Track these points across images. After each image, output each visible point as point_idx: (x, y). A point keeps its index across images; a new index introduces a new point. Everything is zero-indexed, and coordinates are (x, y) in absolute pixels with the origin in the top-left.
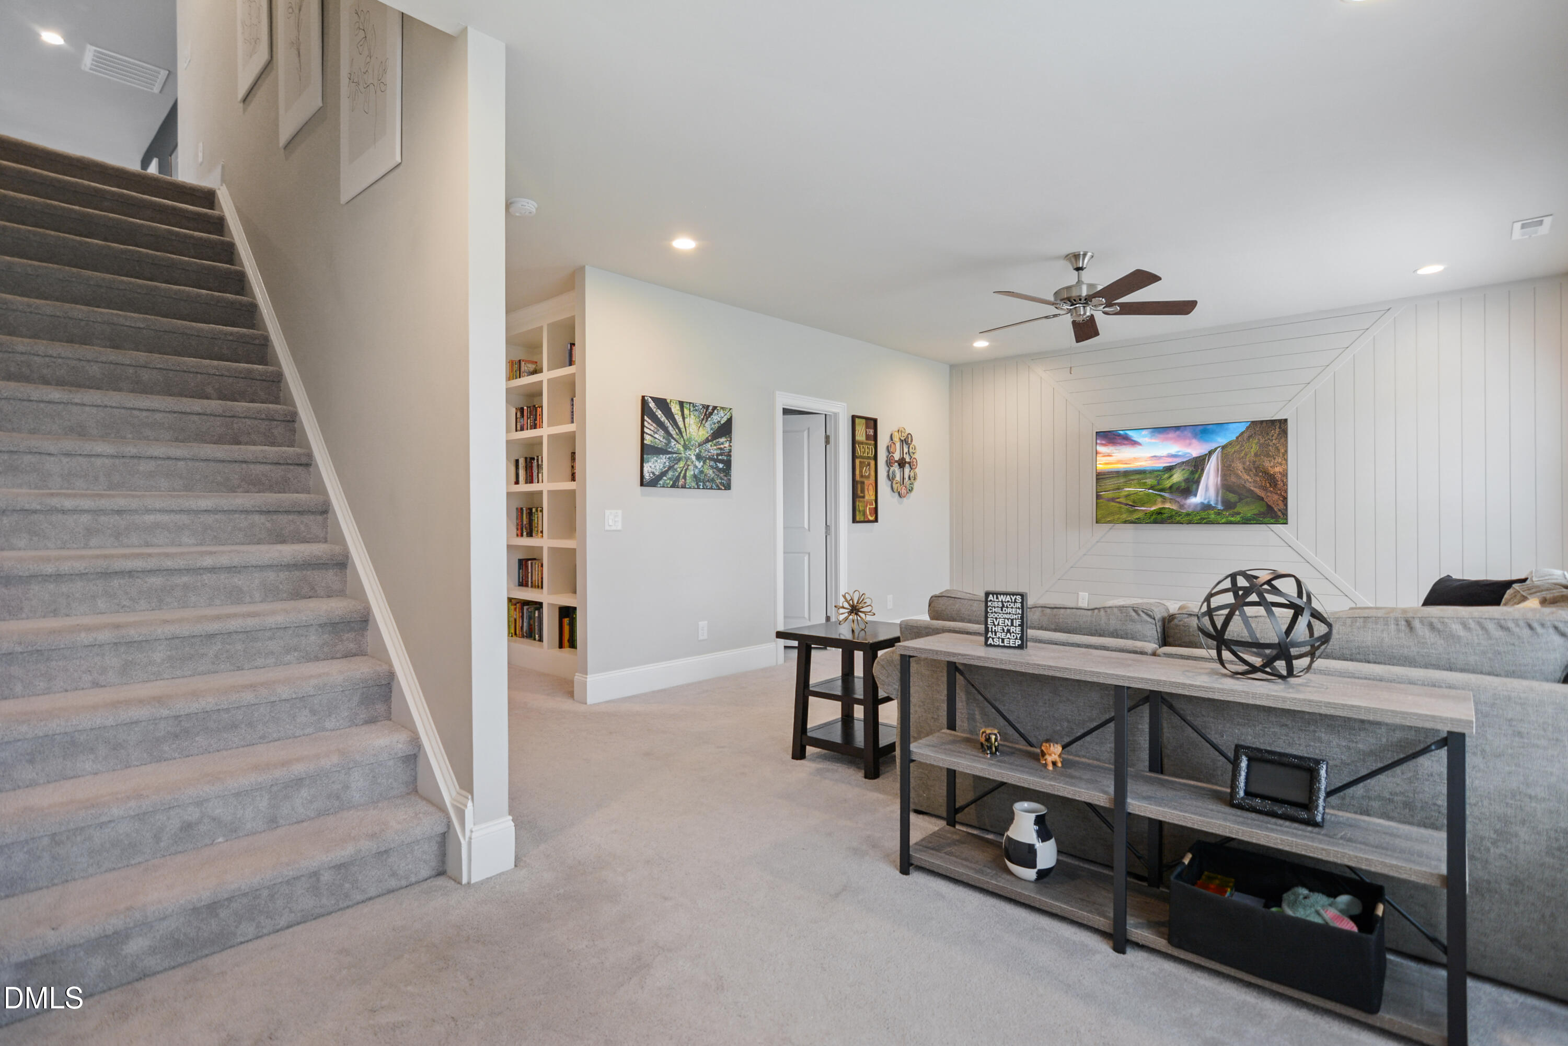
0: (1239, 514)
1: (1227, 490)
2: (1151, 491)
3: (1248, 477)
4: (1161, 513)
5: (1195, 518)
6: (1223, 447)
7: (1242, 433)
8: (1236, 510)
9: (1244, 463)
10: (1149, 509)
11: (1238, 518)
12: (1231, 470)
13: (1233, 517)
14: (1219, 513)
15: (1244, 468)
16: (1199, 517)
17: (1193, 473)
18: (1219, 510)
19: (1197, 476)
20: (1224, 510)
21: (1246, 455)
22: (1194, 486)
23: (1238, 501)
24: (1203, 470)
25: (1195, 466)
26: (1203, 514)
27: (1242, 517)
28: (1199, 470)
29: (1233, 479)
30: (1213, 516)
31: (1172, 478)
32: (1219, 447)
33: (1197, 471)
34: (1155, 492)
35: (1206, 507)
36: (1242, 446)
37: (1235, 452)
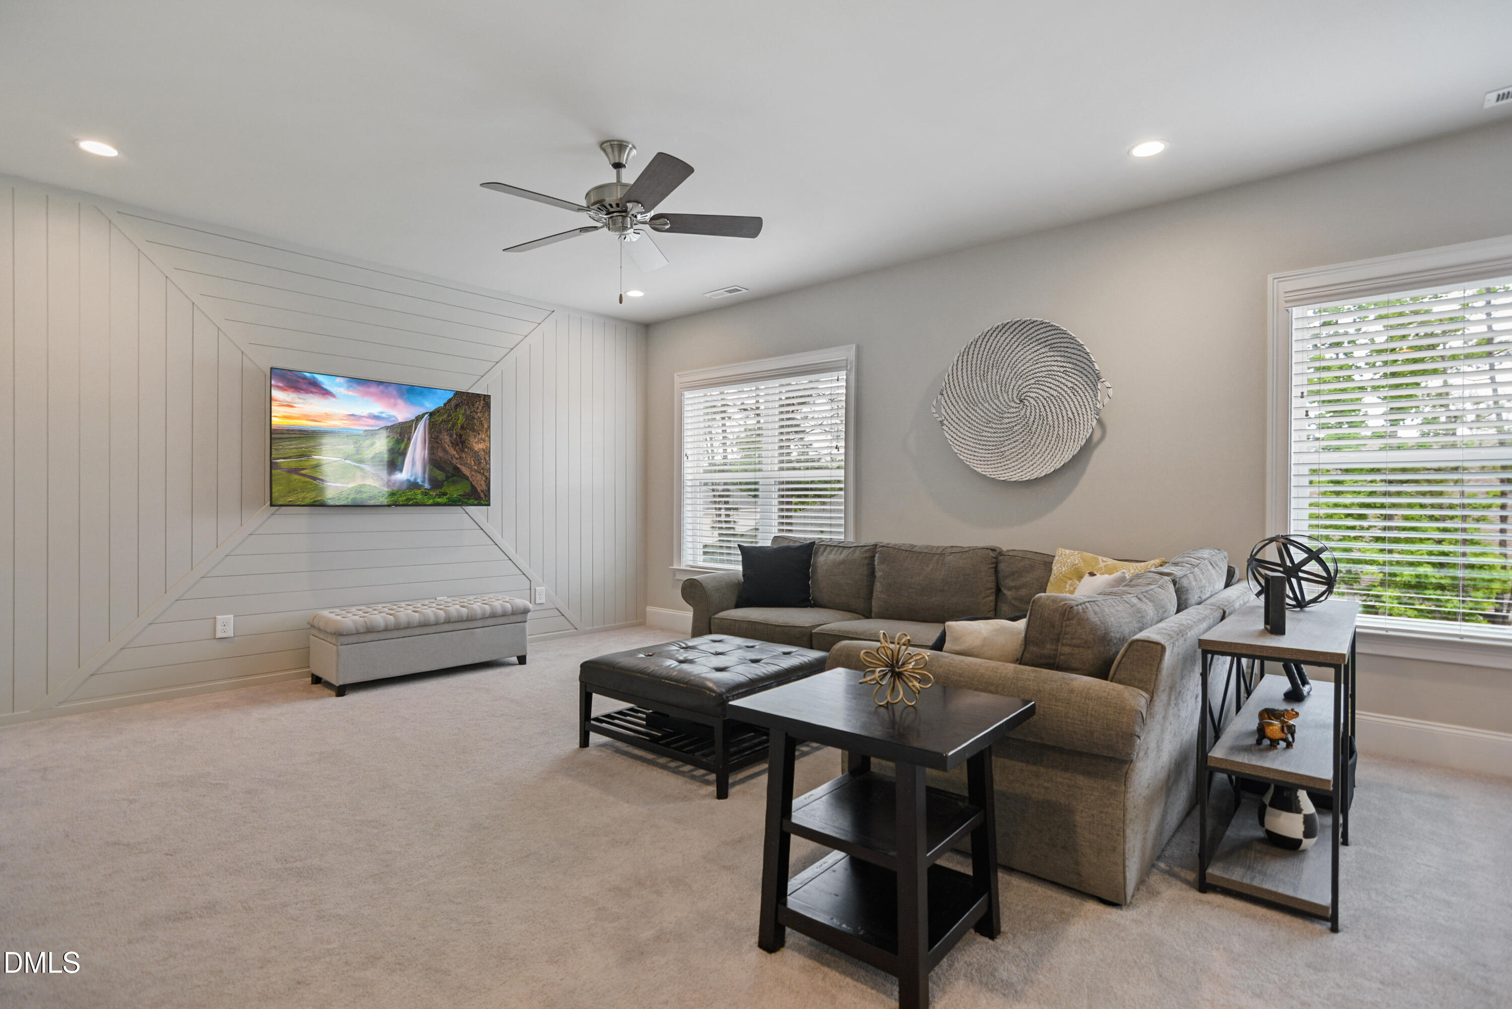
0: (445, 494)
1: (435, 466)
2: (348, 461)
3: (455, 453)
4: (361, 492)
5: (400, 499)
6: (431, 414)
7: (450, 401)
8: (442, 490)
9: (451, 436)
10: (345, 485)
11: (444, 500)
12: (437, 442)
13: (439, 498)
14: (425, 494)
15: (452, 443)
16: (405, 498)
17: (398, 442)
18: (426, 489)
19: (402, 446)
20: (431, 489)
21: (453, 426)
22: (400, 459)
23: (444, 479)
24: (409, 439)
25: (400, 434)
26: (410, 494)
27: (448, 498)
28: (406, 439)
29: (441, 454)
30: (420, 496)
31: (374, 447)
32: (427, 413)
33: (403, 440)
34: (353, 464)
35: (413, 485)
36: (449, 415)
37: (442, 421)
